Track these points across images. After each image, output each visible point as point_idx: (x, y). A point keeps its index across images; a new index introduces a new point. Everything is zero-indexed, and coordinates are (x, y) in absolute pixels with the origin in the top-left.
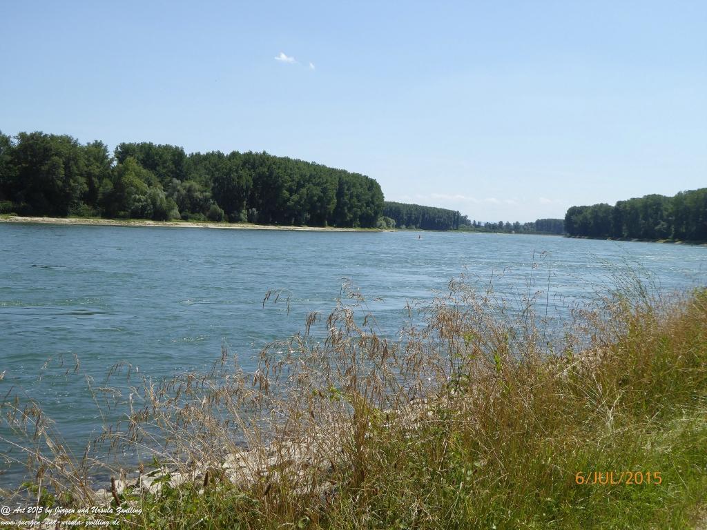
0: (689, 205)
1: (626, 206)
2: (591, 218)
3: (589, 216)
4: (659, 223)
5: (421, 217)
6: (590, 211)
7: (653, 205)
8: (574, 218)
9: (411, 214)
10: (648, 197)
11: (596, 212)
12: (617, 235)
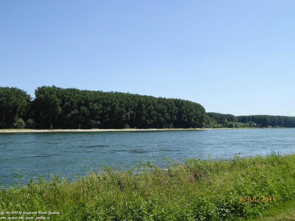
9: (275, 120)
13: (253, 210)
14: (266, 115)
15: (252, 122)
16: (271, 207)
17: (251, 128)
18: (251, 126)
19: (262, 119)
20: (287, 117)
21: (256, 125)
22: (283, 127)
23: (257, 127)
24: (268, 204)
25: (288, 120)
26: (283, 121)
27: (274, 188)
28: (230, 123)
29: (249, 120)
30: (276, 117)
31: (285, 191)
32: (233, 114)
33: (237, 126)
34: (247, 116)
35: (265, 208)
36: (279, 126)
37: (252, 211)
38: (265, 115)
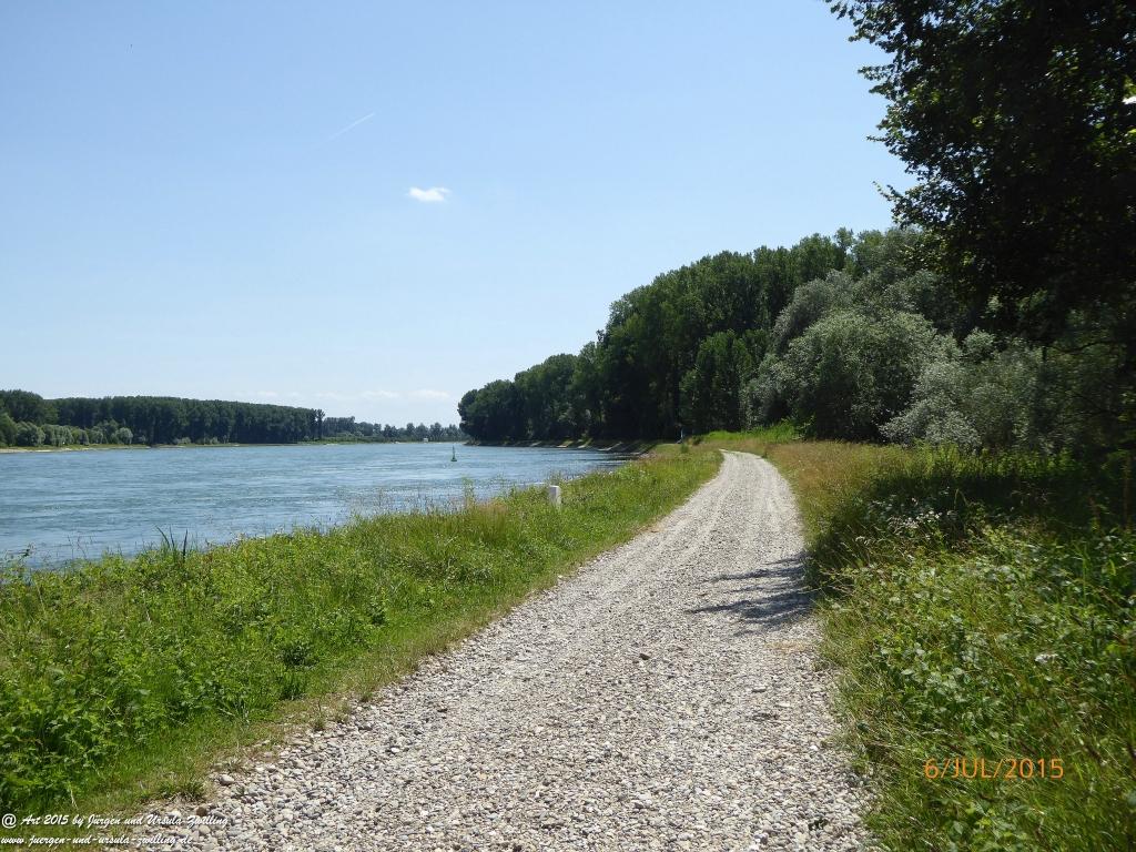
9: (203, 417)
13: (43, 778)
14: (170, 399)
15: (114, 424)
16: (123, 754)
17: (112, 446)
18: (109, 440)
19: (153, 410)
20: (246, 405)
21: (130, 434)
22: (233, 441)
23: (136, 441)
24: (107, 743)
25: (249, 415)
26: (233, 422)
27: (136, 679)
28: (21, 427)
29: (102, 418)
30: (206, 403)
31: (180, 681)
32: (35, 392)
33: (53, 439)
34: (94, 401)
35: (97, 759)
36: (215, 439)
37: (36, 781)
38: (167, 395)
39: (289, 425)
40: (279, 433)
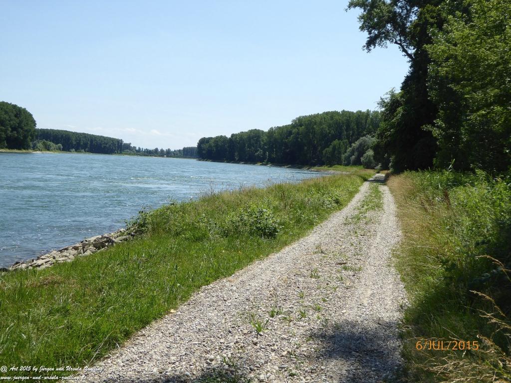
0: (277, 137)
1: (237, 138)
2: (214, 146)
3: (213, 145)
4: (258, 150)
5: (89, 143)
6: (213, 141)
7: (254, 136)
8: (203, 146)
9: (80, 140)
10: (251, 131)
11: (217, 141)
12: (231, 159)
39: (110, 146)
40: (106, 149)
